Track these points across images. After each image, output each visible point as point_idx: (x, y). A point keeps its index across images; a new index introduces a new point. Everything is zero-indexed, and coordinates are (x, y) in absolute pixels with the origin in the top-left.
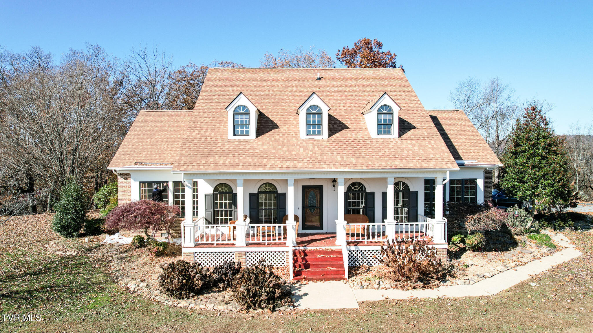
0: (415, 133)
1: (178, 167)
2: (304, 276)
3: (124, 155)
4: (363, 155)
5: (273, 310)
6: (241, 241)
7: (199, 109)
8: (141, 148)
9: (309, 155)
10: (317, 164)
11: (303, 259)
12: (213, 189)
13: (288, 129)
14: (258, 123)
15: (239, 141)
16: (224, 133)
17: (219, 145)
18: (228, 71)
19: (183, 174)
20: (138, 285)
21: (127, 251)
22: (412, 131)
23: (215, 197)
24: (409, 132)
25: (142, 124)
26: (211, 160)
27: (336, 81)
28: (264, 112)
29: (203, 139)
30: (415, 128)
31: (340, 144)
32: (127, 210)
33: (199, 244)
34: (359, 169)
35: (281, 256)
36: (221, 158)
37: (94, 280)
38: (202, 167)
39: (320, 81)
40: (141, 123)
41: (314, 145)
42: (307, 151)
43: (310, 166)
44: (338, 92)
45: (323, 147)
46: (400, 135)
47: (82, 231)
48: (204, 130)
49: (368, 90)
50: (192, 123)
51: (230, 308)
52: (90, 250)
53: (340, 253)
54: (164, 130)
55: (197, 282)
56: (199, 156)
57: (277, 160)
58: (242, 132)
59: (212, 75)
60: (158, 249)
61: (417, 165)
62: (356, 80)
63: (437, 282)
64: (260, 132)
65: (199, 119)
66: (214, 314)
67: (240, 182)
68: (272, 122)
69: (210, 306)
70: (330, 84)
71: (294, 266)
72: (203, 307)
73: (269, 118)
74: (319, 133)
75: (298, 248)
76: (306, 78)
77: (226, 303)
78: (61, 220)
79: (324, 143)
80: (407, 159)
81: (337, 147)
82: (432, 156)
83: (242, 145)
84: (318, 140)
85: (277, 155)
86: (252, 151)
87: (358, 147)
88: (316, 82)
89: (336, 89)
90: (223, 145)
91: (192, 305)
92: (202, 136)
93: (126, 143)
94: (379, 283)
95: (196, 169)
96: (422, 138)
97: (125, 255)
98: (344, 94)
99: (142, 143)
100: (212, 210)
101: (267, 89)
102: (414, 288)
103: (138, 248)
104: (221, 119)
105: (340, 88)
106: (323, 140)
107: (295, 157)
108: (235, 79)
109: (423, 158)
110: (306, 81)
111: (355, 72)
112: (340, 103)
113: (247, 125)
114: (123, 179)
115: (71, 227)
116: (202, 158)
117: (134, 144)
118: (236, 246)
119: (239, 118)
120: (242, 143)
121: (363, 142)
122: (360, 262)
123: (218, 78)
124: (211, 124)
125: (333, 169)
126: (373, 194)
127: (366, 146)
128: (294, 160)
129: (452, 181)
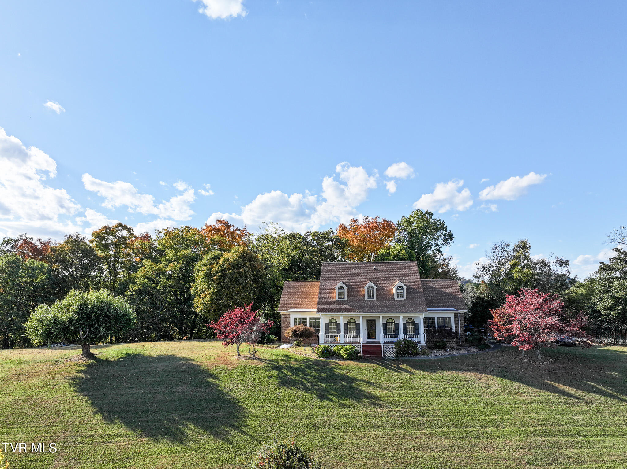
0: (414, 297)
1: (318, 312)
3: (284, 305)
4: (390, 307)
8: (290, 302)
9: (368, 307)
10: (371, 311)
13: (360, 295)
14: (347, 293)
15: (340, 301)
16: (334, 297)
17: (333, 303)
18: (331, 264)
24: (411, 297)
25: (288, 289)
26: (330, 309)
27: (383, 270)
28: (350, 287)
29: (326, 300)
31: (381, 302)
33: (326, 342)
35: (359, 347)
36: (334, 308)
38: (327, 312)
41: (370, 303)
45: (374, 303)
46: (407, 298)
53: (381, 346)
54: (299, 292)
58: (341, 297)
59: (324, 267)
64: (348, 297)
67: (341, 318)
68: (353, 292)
70: (380, 272)
71: (363, 351)
75: (364, 344)
80: (408, 309)
82: (418, 307)
83: (342, 303)
84: (372, 300)
85: (356, 307)
86: (346, 305)
87: (388, 303)
88: (373, 271)
93: (283, 299)
96: (416, 300)
99: (290, 299)
109: (414, 308)
110: (369, 270)
111: (393, 264)
113: (343, 294)
117: (286, 300)
118: (340, 343)
119: (340, 291)
125: (377, 313)
126: (398, 323)
127: (392, 303)
128: (363, 309)
129: (438, 318)
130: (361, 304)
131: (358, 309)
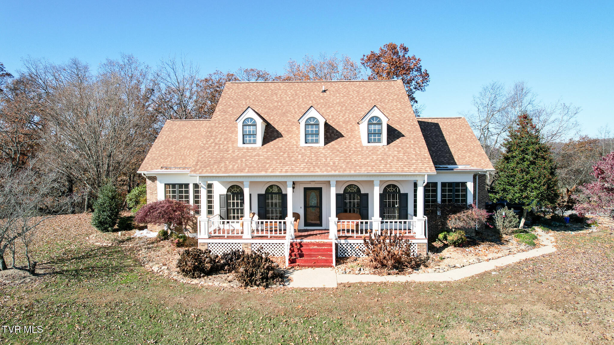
0: (403, 141)
1: (195, 171)
2: (297, 264)
3: (152, 160)
4: (353, 160)
5: (267, 286)
6: (247, 235)
7: (215, 120)
8: (167, 154)
9: (306, 161)
10: (312, 168)
11: (299, 249)
12: (226, 190)
13: (291, 138)
14: (265, 132)
15: (247, 149)
16: (235, 141)
17: (230, 152)
18: (243, 84)
19: (198, 177)
20: (161, 268)
21: (153, 243)
22: (400, 139)
23: (228, 197)
24: (398, 140)
25: (168, 133)
26: (222, 165)
27: (339, 94)
28: (271, 123)
29: (217, 147)
30: (403, 136)
31: (334, 151)
32: (153, 208)
33: (213, 237)
34: (347, 173)
35: (281, 247)
36: (231, 163)
37: (126, 264)
38: (214, 171)
39: (325, 93)
40: (167, 131)
41: (311, 152)
42: (304, 157)
43: (305, 170)
44: (339, 103)
45: (319, 153)
46: (388, 143)
47: (116, 227)
48: (218, 139)
49: (368, 101)
50: (208, 133)
51: (232, 285)
52: (123, 241)
53: (331, 245)
54: (187, 138)
55: (207, 265)
56: (212, 162)
57: (278, 165)
58: (250, 141)
59: (229, 89)
60: (179, 241)
61: (399, 170)
62: (358, 92)
63: (410, 270)
64: (266, 141)
65: (215, 129)
66: (219, 290)
67: (246, 183)
68: (277, 131)
69: (216, 284)
70: (334, 96)
71: (290, 255)
72: (210, 284)
73: (275, 128)
74: (317, 142)
75: (295, 240)
76: (312, 91)
77: (229, 282)
78: (99, 217)
79: (320, 150)
80: (391, 164)
81: (331, 153)
82: (414, 161)
83: (249, 152)
84: (316, 148)
85: (278, 161)
86: (257, 157)
87: (350, 153)
88: (321, 94)
89: (338, 101)
90: (233, 152)
91: (202, 283)
92: (216, 144)
93: (154, 149)
94: (360, 270)
95: (210, 173)
96: (408, 146)
97: (151, 246)
98: (345, 105)
99: (168, 150)
100: (226, 209)
101: (276, 101)
102: (389, 274)
103: (162, 240)
104: (233, 129)
105: (342, 100)
106: (320, 148)
107: (294, 163)
108: (248, 93)
109: (406, 164)
110: (312, 93)
111: (358, 84)
112: (339, 114)
113: (254, 135)
114: (151, 181)
115: (106, 223)
116: (215, 163)
117: (160, 151)
118: (243, 238)
119: (247, 129)
120: (250, 151)
121: (354, 150)
122: (349, 254)
123: (233, 92)
124: (225, 133)
125: (325, 173)
126: (367, 195)
127: (356, 153)
129: (443, 184)
130: (291, 155)
131: (283, 164)
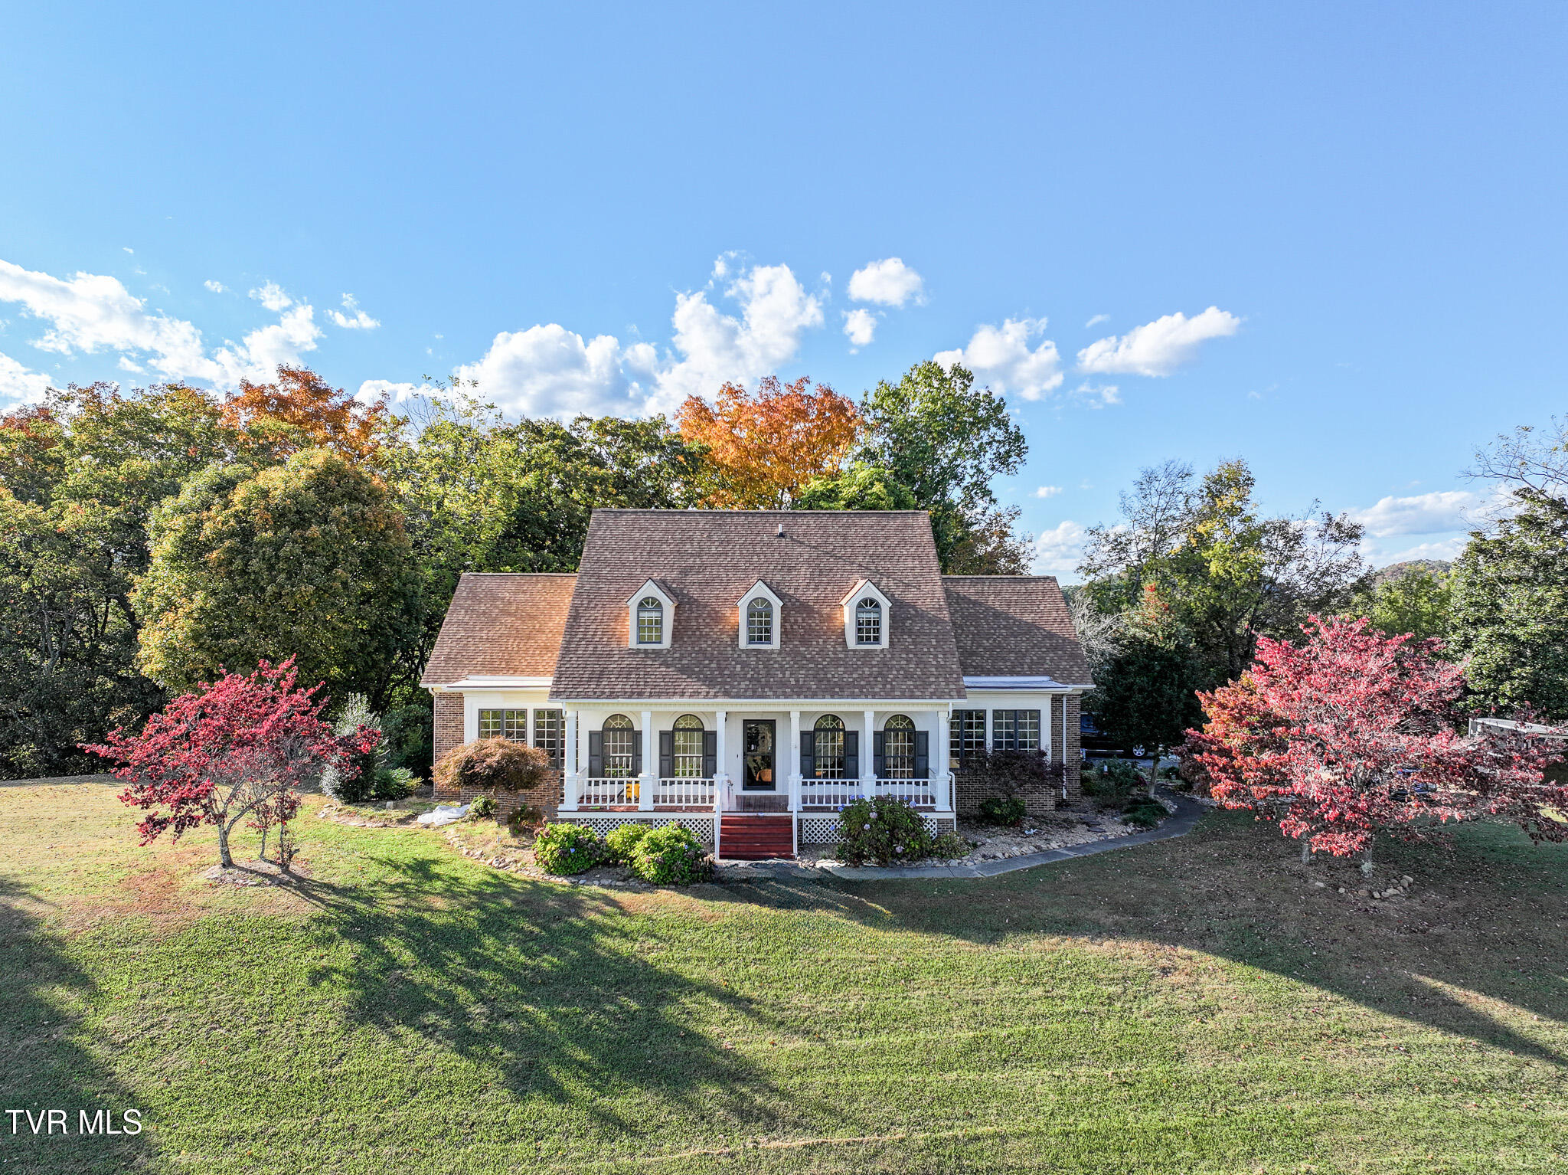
0: (918, 640)
1: (557, 694)
3: (446, 661)
6: (646, 804)
10: (760, 690)
12: (602, 723)
13: (722, 631)
14: (675, 621)
15: (646, 652)
16: (623, 638)
17: (616, 658)
22: (913, 636)
23: (604, 736)
24: (908, 639)
25: (469, 602)
28: (685, 601)
29: (591, 649)
31: (797, 659)
33: (584, 808)
35: (705, 826)
36: (620, 679)
38: (591, 694)
39: (783, 539)
40: (466, 599)
41: (758, 660)
42: (746, 669)
43: (748, 694)
45: (771, 662)
46: (892, 644)
48: (592, 633)
51: (632, 884)
53: (790, 822)
56: (586, 676)
58: (651, 637)
59: (599, 525)
61: (906, 694)
64: (677, 636)
65: (583, 613)
67: (646, 715)
68: (697, 618)
69: (606, 882)
70: (799, 546)
71: (722, 839)
74: (768, 641)
76: (758, 534)
77: (626, 880)
79: (773, 656)
80: (894, 683)
81: (792, 663)
82: (932, 679)
83: (650, 659)
84: (765, 651)
85: (702, 676)
86: (664, 669)
87: (824, 663)
88: (776, 541)
89: (807, 555)
90: (622, 658)
91: (582, 881)
92: (588, 642)
93: (445, 638)
95: (584, 697)
96: (925, 650)
98: (818, 566)
100: (600, 757)
101: (692, 556)
104: (616, 613)
105: (815, 554)
106: (772, 652)
107: (728, 680)
108: (638, 535)
109: (918, 683)
110: (759, 538)
112: (808, 584)
113: (659, 627)
114: (444, 702)
116: (590, 679)
117: (458, 641)
118: (639, 810)
119: (646, 616)
120: (650, 656)
121: (833, 656)
122: (822, 837)
123: (608, 531)
125: (782, 699)
126: (856, 733)
127: (836, 662)
128: (726, 683)
129: (997, 714)
130: (723, 664)
131: (710, 682)
